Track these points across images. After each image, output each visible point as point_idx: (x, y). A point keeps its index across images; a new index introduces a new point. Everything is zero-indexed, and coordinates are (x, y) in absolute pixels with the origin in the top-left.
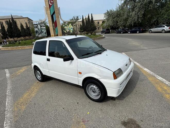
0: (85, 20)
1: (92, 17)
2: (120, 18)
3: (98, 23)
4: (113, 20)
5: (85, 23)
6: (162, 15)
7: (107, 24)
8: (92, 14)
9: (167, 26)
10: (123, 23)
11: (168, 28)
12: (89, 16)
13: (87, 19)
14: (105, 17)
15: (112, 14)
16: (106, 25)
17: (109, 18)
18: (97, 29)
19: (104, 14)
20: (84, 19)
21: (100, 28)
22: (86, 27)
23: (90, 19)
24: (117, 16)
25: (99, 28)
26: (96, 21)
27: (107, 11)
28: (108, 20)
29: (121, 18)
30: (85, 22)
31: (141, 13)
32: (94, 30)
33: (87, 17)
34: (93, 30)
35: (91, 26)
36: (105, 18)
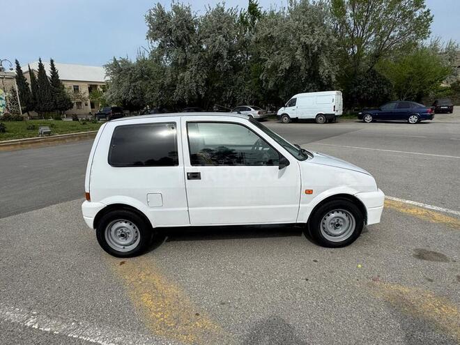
0: (28, 76)
1: (53, 68)
2: (150, 83)
3: (76, 89)
4: (134, 84)
5: (30, 86)
6: (239, 86)
7: (115, 95)
8: (52, 61)
9: (256, 109)
10: (160, 96)
11: (257, 112)
12: (41, 66)
13: (36, 75)
14: (108, 75)
15: (130, 70)
16: (112, 97)
17: (121, 80)
18: (75, 105)
19: (106, 66)
20: (24, 71)
21: (83, 104)
22: (35, 99)
23: (48, 74)
24: (142, 77)
25: (79, 104)
26: (69, 84)
27: (115, 59)
28: (118, 83)
29: (153, 83)
30: (29, 81)
31: (202, 76)
32: (67, 109)
33: (35, 67)
34: (61, 109)
35: (52, 96)
36: (108, 78)
